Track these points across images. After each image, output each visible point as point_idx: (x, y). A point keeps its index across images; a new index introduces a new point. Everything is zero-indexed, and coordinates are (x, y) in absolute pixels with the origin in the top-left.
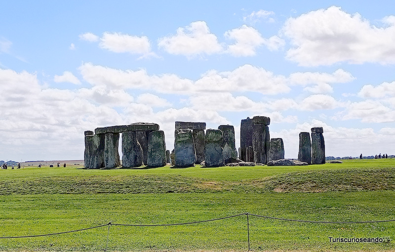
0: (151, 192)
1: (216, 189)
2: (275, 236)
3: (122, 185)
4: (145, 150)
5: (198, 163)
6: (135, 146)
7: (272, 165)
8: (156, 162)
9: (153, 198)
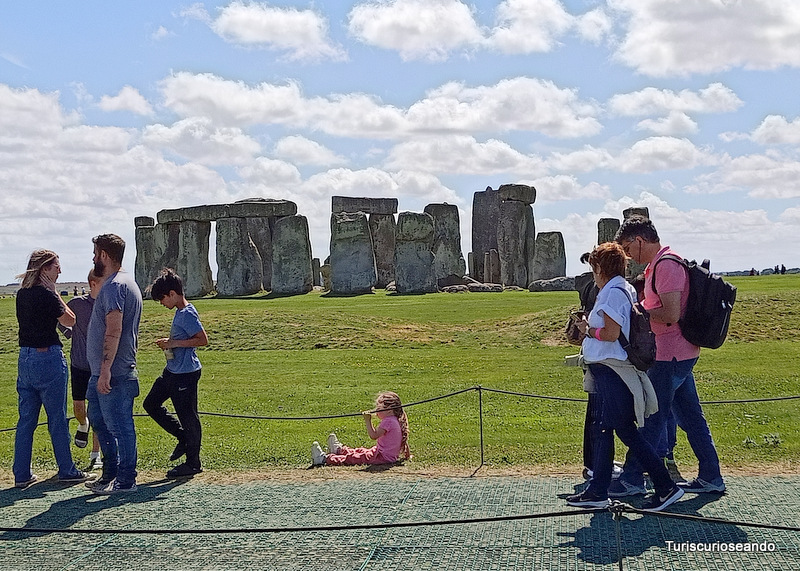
0: (279, 347)
1: (418, 340)
2: (540, 436)
3: (215, 332)
4: (267, 257)
5: (381, 285)
6: (244, 248)
7: (538, 288)
8: (291, 285)
9: (282, 360)
